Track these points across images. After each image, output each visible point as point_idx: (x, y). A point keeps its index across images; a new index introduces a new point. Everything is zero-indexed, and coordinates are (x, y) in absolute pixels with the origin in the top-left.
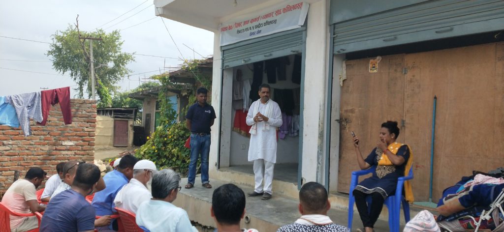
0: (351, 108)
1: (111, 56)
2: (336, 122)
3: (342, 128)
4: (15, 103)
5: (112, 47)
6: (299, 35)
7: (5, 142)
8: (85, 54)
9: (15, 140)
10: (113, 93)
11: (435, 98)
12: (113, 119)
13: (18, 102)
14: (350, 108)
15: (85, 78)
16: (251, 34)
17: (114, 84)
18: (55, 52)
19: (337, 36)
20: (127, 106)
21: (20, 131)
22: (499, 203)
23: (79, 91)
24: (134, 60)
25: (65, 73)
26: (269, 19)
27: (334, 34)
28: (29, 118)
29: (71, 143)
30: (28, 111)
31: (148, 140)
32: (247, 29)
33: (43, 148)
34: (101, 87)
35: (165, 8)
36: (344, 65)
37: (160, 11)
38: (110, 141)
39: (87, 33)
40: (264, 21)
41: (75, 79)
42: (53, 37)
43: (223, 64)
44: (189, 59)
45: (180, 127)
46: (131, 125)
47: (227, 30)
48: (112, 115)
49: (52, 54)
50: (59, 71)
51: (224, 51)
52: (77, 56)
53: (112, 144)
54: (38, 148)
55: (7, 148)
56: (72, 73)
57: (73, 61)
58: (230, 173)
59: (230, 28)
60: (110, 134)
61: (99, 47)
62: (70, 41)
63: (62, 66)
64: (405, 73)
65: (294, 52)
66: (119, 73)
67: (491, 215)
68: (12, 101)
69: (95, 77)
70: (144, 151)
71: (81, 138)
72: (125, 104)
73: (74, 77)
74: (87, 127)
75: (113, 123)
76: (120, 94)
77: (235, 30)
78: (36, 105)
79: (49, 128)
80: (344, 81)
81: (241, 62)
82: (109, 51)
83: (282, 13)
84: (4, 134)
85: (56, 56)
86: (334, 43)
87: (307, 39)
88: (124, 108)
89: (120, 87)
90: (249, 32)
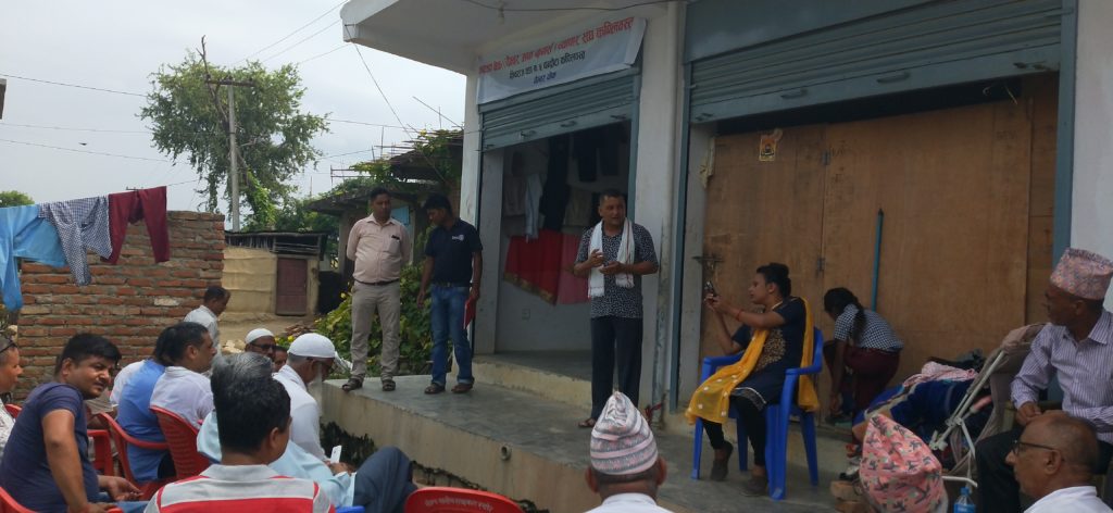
0: (724, 234)
1: (278, 120)
2: (695, 261)
3: (707, 274)
4: (57, 219)
5: (281, 101)
6: (626, 84)
7: (39, 297)
8: (221, 116)
9: (58, 294)
10: (281, 200)
11: (881, 213)
12: (274, 256)
13: (62, 215)
14: (721, 233)
15: (221, 167)
16: (538, 80)
17: (282, 180)
18: (157, 110)
19: (697, 87)
20: (309, 229)
21: (69, 276)
22: (962, 417)
23: (209, 195)
24: (327, 130)
25: (179, 156)
26: (571, 50)
27: (692, 84)
28: (84, 248)
29: (172, 302)
30: (83, 234)
31: (342, 300)
32: (529, 70)
33: (115, 310)
34: (253, 188)
35: (362, 26)
36: (712, 146)
37: (353, 32)
38: (267, 302)
39: (226, 71)
40: (561, 53)
41: (200, 169)
42: (154, 78)
43: (482, 141)
44: (429, 130)
45: (411, 273)
46: (313, 270)
47: (490, 70)
48: (274, 247)
49: (150, 115)
50: (166, 150)
51: (484, 114)
52: (204, 120)
53: (273, 308)
54: (104, 311)
55: (44, 309)
56: (194, 157)
57: (195, 130)
58: (491, 366)
59: (497, 66)
60: (268, 289)
61: (253, 100)
62: (190, 87)
63: (173, 141)
64: (826, 164)
65: (616, 117)
66: (294, 157)
67: (947, 440)
68: (51, 215)
69: (242, 165)
70: (334, 323)
71: (191, 291)
72: (307, 224)
73: (197, 165)
74: (204, 270)
75: (275, 263)
76: (297, 202)
77: (507, 70)
78: (97, 222)
79: (127, 270)
80: (710, 178)
81: (516, 138)
82: (273, 110)
83: (596, 39)
84: (37, 281)
85: (159, 119)
86: (691, 101)
87: (643, 91)
88: (303, 232)
89: (296, 188)
90: (532, 76)
